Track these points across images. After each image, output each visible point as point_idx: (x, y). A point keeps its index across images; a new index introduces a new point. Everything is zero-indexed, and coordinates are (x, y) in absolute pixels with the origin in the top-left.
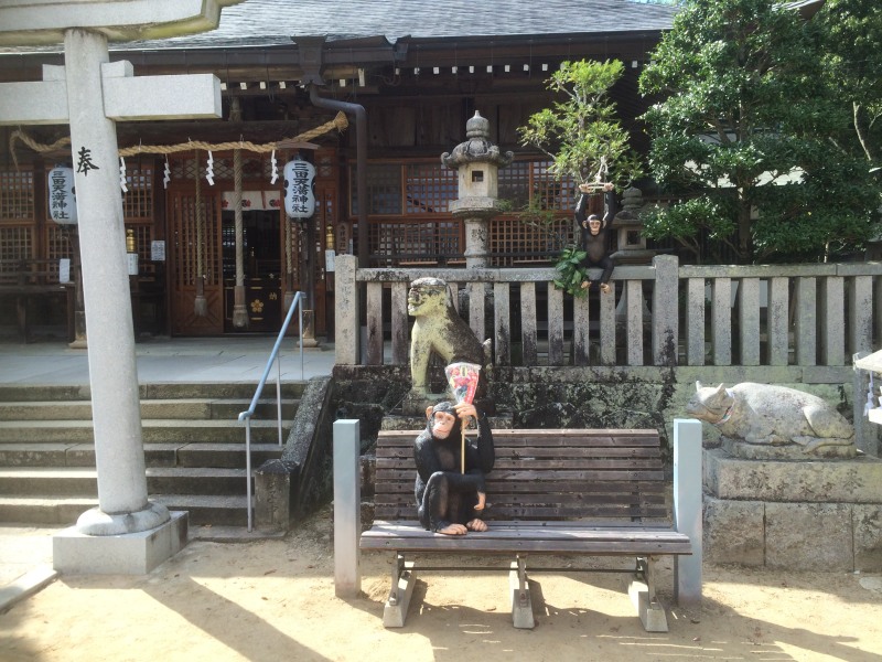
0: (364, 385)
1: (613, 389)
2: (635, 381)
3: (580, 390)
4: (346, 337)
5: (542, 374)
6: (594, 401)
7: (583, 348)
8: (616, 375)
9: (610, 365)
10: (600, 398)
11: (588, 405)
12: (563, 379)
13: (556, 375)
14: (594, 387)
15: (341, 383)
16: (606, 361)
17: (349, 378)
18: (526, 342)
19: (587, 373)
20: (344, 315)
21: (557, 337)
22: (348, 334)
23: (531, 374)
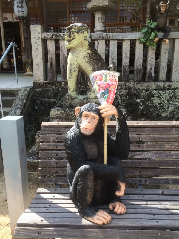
0: (48, 91)
1: (164, 92)
2: (175, 89)
3: (149, 93)
4: (38, 67)
5: (131, 86)
6: (155, 98)
7: (151, 73)
8: (166, 86)
9: (163, 81)
10: (158, 97)
11: (152, 100)
12: (141, 88)
13: (138, 86)
14: (155, 92)
15: (37, 90)
16: (161, 79)
17: (41, 88)
18: (124, 70)
19: (153, 85)
20: (37, 56)
21: (139, 68)
22: (39, 66)
23: (126, 85)
